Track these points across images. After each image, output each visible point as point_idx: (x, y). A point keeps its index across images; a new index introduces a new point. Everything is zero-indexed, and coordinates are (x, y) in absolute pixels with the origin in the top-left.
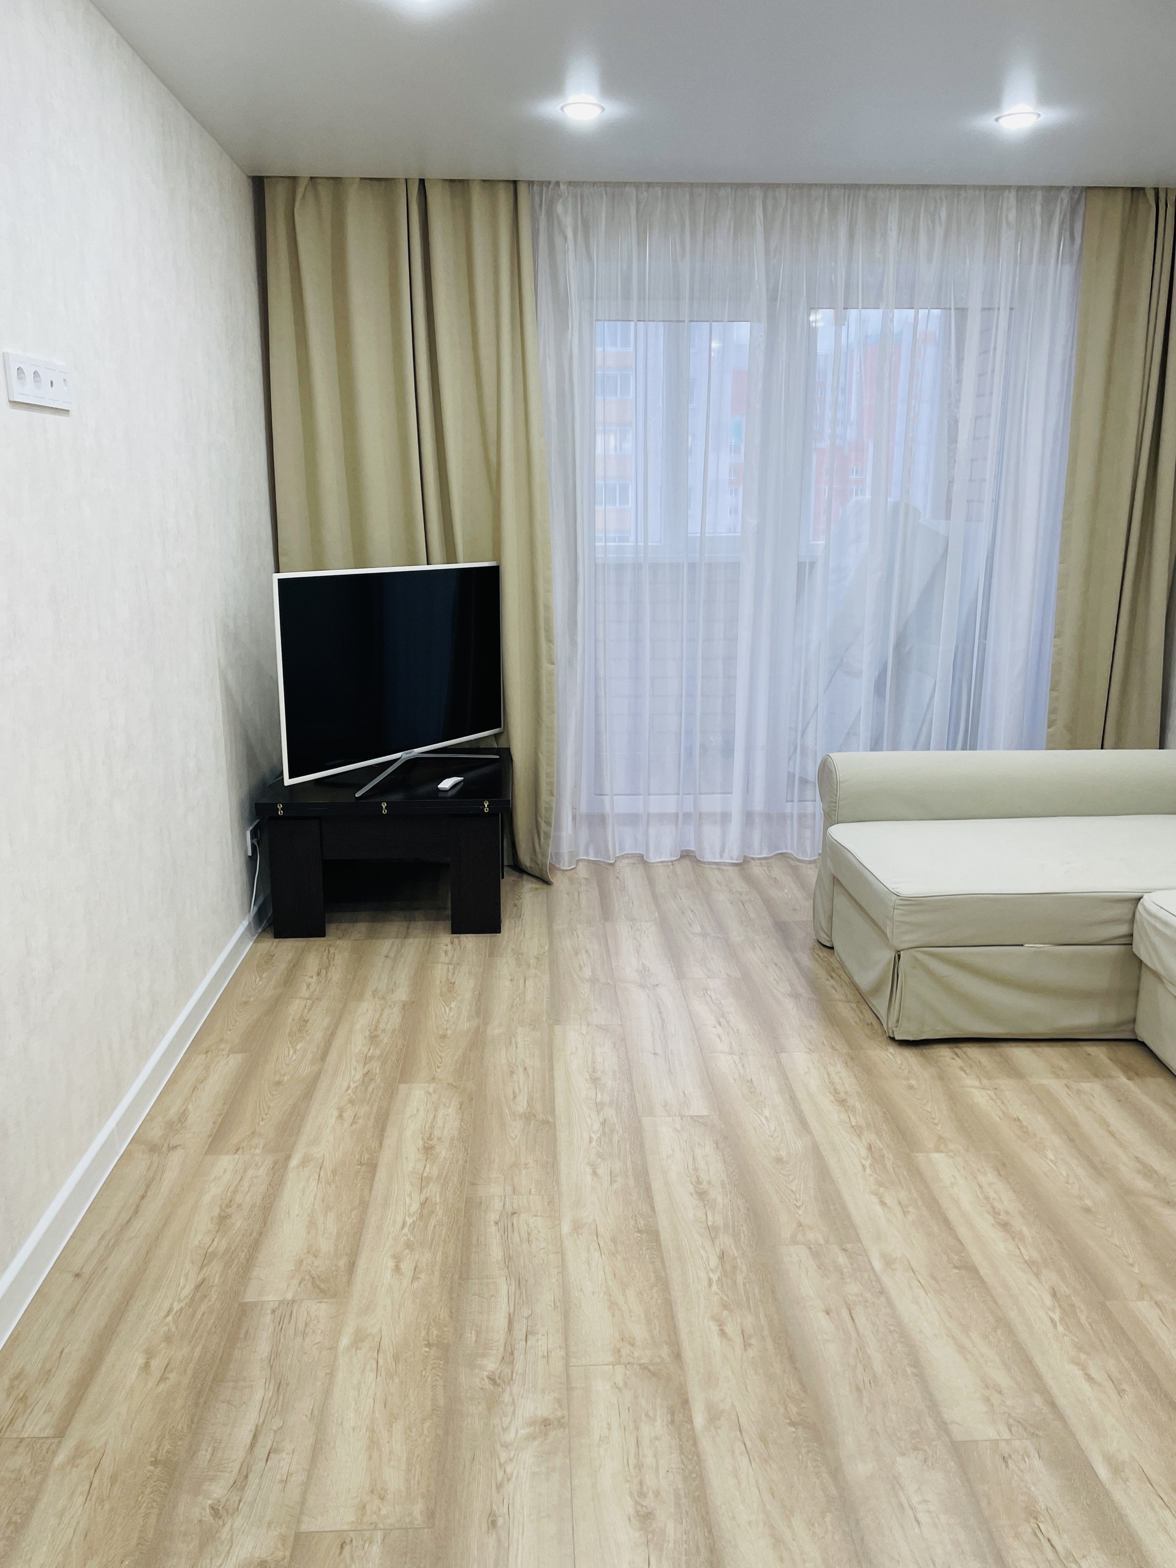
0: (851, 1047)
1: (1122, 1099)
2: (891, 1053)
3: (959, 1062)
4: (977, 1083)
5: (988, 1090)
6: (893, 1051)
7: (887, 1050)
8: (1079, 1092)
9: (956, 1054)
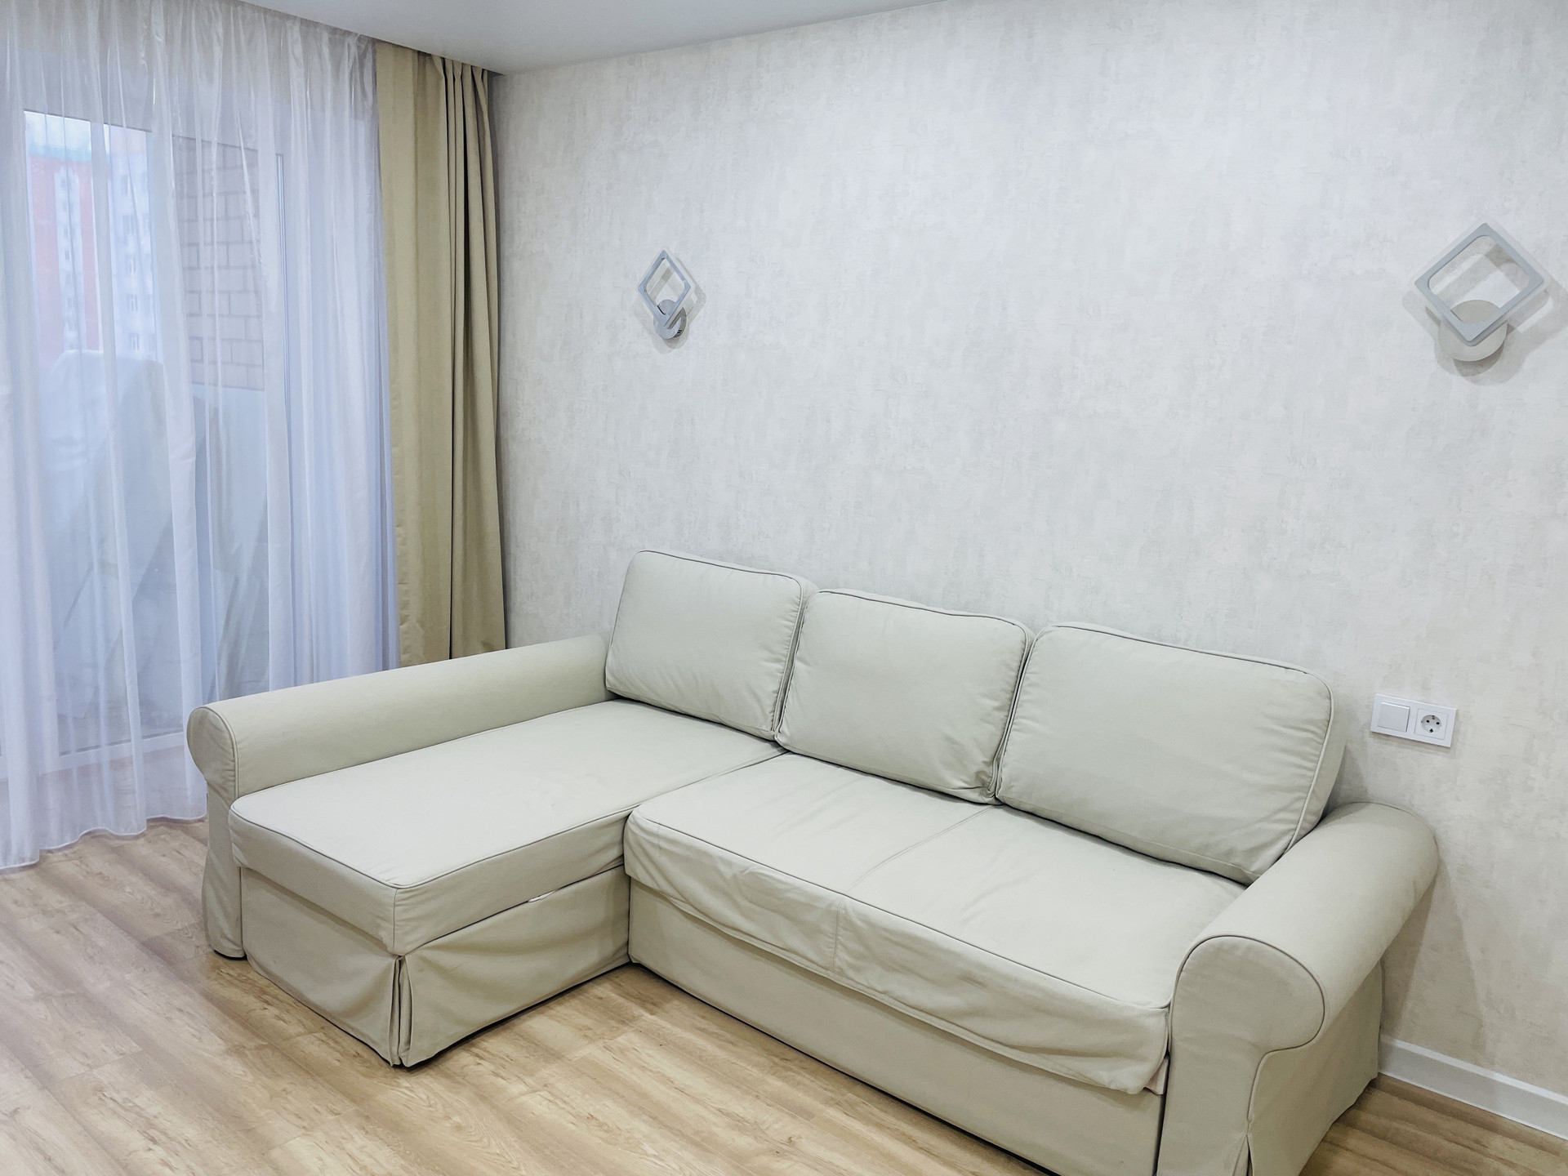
0: (354, 1101)
1: (663, 1042)
2: (407, 1088)
3: (486, 1067)
4: (522, 1088)
5: (540, 1091)
6: (408, 1085)
7: (399, 1086)
8: (622, 1051)
9: (477, 1055)
